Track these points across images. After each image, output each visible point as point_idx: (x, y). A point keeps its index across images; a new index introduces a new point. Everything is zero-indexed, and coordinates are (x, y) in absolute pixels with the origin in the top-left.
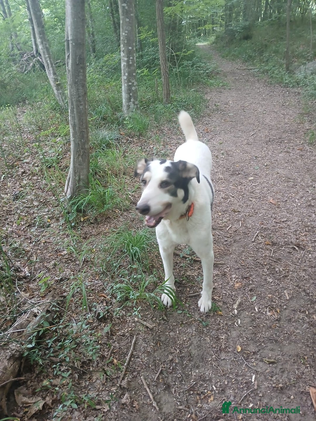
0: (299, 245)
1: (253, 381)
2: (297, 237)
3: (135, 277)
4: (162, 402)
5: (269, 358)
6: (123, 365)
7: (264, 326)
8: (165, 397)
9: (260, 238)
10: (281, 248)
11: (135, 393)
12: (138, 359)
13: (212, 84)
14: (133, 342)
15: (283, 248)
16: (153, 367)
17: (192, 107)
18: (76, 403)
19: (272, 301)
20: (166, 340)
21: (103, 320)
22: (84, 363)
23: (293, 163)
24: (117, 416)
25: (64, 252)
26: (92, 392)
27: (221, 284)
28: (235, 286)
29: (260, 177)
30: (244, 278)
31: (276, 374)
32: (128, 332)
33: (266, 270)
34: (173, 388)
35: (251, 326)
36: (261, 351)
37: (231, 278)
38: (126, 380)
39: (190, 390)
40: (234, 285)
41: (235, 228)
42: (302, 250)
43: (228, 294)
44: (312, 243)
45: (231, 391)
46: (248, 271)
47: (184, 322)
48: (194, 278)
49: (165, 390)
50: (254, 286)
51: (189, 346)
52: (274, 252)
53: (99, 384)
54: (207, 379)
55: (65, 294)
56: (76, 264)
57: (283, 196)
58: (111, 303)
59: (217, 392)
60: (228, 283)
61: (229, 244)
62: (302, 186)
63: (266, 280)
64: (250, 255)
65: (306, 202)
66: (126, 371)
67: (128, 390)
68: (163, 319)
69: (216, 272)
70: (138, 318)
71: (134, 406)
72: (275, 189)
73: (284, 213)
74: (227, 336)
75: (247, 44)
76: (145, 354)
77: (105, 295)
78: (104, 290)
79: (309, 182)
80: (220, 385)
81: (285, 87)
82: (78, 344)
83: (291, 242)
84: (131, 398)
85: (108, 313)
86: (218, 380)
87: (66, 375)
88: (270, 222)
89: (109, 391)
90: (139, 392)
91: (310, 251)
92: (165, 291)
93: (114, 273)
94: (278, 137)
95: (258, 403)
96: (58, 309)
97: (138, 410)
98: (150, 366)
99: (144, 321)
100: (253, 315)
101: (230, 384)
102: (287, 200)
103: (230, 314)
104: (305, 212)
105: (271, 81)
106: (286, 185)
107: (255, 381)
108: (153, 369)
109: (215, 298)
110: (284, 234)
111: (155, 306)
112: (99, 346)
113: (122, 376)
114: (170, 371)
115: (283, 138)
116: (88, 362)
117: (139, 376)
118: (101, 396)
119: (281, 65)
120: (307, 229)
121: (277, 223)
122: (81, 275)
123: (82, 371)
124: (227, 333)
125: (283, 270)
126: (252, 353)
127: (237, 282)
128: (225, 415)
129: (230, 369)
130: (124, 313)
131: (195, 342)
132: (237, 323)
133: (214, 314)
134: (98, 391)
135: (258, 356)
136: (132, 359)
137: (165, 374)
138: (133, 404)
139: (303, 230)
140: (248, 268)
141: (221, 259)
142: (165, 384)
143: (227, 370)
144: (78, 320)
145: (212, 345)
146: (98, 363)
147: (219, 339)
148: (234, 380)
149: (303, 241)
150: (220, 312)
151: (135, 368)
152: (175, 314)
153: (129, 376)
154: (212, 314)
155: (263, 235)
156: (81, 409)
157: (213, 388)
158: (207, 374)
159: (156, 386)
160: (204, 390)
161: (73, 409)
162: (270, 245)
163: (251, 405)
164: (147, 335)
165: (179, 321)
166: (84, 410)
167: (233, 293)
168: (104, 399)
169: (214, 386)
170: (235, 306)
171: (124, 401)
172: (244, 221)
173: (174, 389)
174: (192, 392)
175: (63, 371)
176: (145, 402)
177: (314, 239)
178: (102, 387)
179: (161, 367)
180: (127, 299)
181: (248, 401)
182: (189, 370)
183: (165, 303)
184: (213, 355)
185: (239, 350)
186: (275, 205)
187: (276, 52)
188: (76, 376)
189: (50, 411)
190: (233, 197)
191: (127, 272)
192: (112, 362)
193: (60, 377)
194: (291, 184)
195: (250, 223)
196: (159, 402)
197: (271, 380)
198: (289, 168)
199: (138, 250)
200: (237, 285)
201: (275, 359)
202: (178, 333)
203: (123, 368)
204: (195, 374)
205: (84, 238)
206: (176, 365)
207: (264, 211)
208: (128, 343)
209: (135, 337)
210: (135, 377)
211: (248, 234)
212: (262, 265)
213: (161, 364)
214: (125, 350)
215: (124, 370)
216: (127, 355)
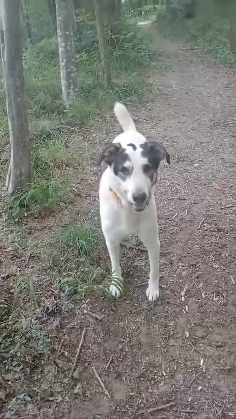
1: (201, 364)
3: (82, 269)
4: (113, 391)
5: (217, 342)
6: (74, 357)
7: (211, 311)
8: (116, 385)
9: (206, 225)
10: (226, 234)
11: (87, 383)
12: (89, 350)
13: (155, 67)
14: (83, 333)
15: (229, 234)
16: (104, 357)
17: (135, 92)
18: (30, 396)
19: (219, 286)
20: (116, 330)
21: (52, 314)
22: (35, 357)
24: (70, 405)
25: (9, 248)
26: (44, 385)
27: (168, 273)
28: (182, 273)
29: (205, 163)
30: (190, 266)
31: (223, 357)
32: (77, 325)
33: (212, 257)
34: (124, 376)
35: (198, 312)
36: (209, 336)
37: (178, 267)
38: (77, 371)
39: (141, 377)
40: (180, 273)
41: (181, 216)
43: (175, 282)
45: (180, 376)
46: (194, 258)
47: (133, 312)
48: (141, 268)
49: (116, 378)
50: (200, 273)
51: (138, 335)
52: (220, 238)
53: (51, 377)
54: (157, 365)
55: (12, 291)
56: (22, 260)
57: (228, 182)
58: (59, 298)
59: (167, 377)
60: (175, 271)
61: (176, 232)
63: (212, 266)
64: (196, 243)
66: (77, 362)
67: (80, 380)
68: (112, 310)
69: (163, 261)
70: (87, 310)
71: (86, 395)
72: (221, 175)
73: (229, 199)
74: (175, 323)
75: (190, 22)
76: (96, 345)
77: (53, 290)
78: (52, 284)
80: (170, 370)
81: (230, 67)
82: (29, 340)
84: (83, 388)
85: (57, 307)
86: (168, 366)
87: (18, 369)
88: (216, 208)
89: (61, 383)
90: (91, 382)
92: (113, 282)
93: (61, 267)
94: (222, 121)
95: (207, 385)
96: (6, 306)
97: (91, 399)
98: (101, 356)
99: (93, 312)
100: (200, 301)
101: (179, 369)
102: (232, 186)
103: (177, 301)
105: (216, 62)
106: (231, 170)
107: (203, 365)
108: (103, 359)
109: (163, 286)
110: (230, 220)
111: (103, 298)
112: (49, 340)
113: (73, 368)
114: (121, 360)
115: (228, 122)
116: (39, 356)
117: (91, 366)
118: (53, 388)
121: (222, 209)
122: (28, 271)
123: (34, 365)
124: (174, 320)
125: (229, 255)
126: (200, 338)
127: (184, 270)
128: (175, 399)
129: (179, 355)
130: (73, 306)
131: (144, 331)
132: (185, 310)
133: (162, 302)
134: (50, 383)
135: (206, 340)
136: (83, 351)
137: (116, 363)
138: (85, 394)
140: (194, 255)
141: (168, 247)
142: (116, 372)
143: (176, 356)
144: (27, 315)
145: (161, 333)
146: (49, 357)
147: (168, 326)
148: (183, 365)
150: (168, 300)
151: (86, 359)
152: (124, 305)
153: (80, 367)
154: (160, 303)
155: (209, 222)
156: (34, 401)
157: (163, 374)
158: (157, 360)
159: (108, 375)
160: (154, 376)
161: (26, 402)
162: (215, 231)
163: (200, 388)
164: (97, 326)
165: (128, 311)
166: (37, 403)
167: (181, 281)
168: (57, 390)
169: (163, 372)
170: (183, 294)
171: (76, 391)
172: (190, 208)
173: (125, 378)
174: (142, 379)
175: (15, 366)
176: (97, 391)
178: (54, 379)
179: (111, 356)
180: (76, 292)
181: (197, 384)
182: (140, 357)
183: (114, 294)
184: (162, 342)
185: (187, 336)
186: (220, 191)
187: (220, 30)
188: (28, 370)
189: (4, 405)
190: (179, 185)
191: (74, 266)
192: (63, 354)
193: (12, 372)
195: (195, 210)
196: (111, 390)
197: (219, 363)
199: (84, 243)
200: (184, 273)
201: (222, 343)
202: (127, 322)
203: (74, 360)
204: (145, 361)
205: (29, 234)
206: (126, 354)
207: (209, 198)
208: (78, 335)
209: (85, 328)
210: (86, 368)
211: (194, 221)
212: (208, 252)
213: (112, 353)
214: (76, 342)
215: (75, 362)
216: (78, 347)
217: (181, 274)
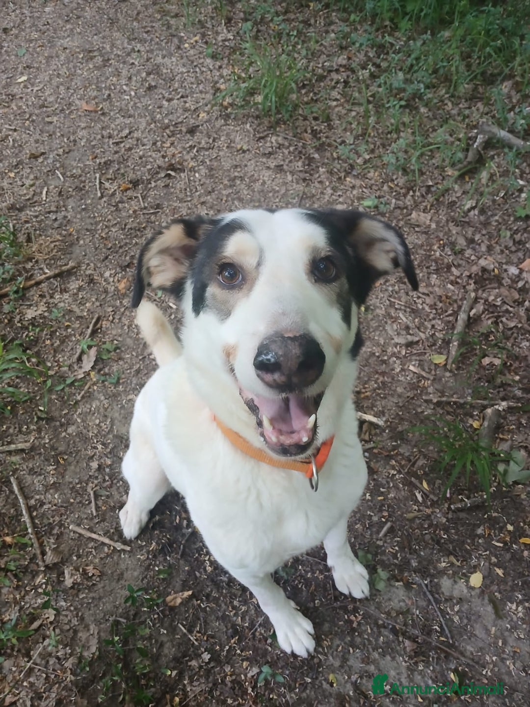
0: (172, 165)
2: (162, 153)
6: (24, 536)
9: (107, 185)
10: (149, 186)
11: (79, 556)
12: (45, 507)
14: (16, 489)
15: (153, 184)
16: (78, 500)
20: (69, 446)
23: (78, 17)
24: (75, 609)
26: (7, 614)
27: (97, 299)
28: (120, 288)
29: (38, 69)
37: (105, 281)
41: (56, 187)
42: (181, 172)
44: (188, 152)
46: (123, 252)
47: (79, 399)
48: (45, 317)
51: (112, 427)
52: (144, 198)
53: (10, 593)
57: (99, 89)
62: (119, 56)
64: (111, 224)
65: (142, 84)
66: (38, 539)
67: (63, 562)
71: (90, 575)
72: (77, 82)
73: (118, 122)
76: (51, 491)
79: (126, 45)
83: (159, 167)
84: (77, 569)
88: (106, 147)
89: (35, 588)
90: (84, 550)
91: (193, 167)
97: (102, 575)
98: (72, 500)
99: (9, 443)
100: (173, 317)
102: (109, 95)
104: (149, 102)
106: (91, 66)
108: (79, 503)
110: (141, 158)
111: (9, 408)
113: (38, 552)
114: (108, 483)
117: (65, 528)
118: (28, 605)
120: (168, 131)
121: (117, 144)
127: (119, 281)
131: (117, 415)
134: (16, 602)
136: (35, 514)
137: (104, 494)
138: (86, 574)
139: (163, 136)
140: (121, 247)
141: (68, 256)
142: (114, 508)
149: (174, 155)
151: (50, 524)
153: (48, 542)
155: (110, 177)
156: (9, 651)
162: (129, 189)
164: (31, 460)
166: (16, 649)
168: (36, 605)
171: (69, 582)
176: (102, 556)
177: (188, 145)
179: (89, 490)
186: (96, 112)
190: (15, 130)
194: (99, 60)
195: (75, 165)
198: (78, 30)
202: (79, 420)
203: (30, 539)
206: (111, 470)
207: (84, 133)
209: (12, 479)
210: (59, 536)
211: (84, 186)
212: (139, 230)
213: (87, 484)
214: (12, 511)
215: (34, 541)
216: (22, 515)
217: (119, 291)
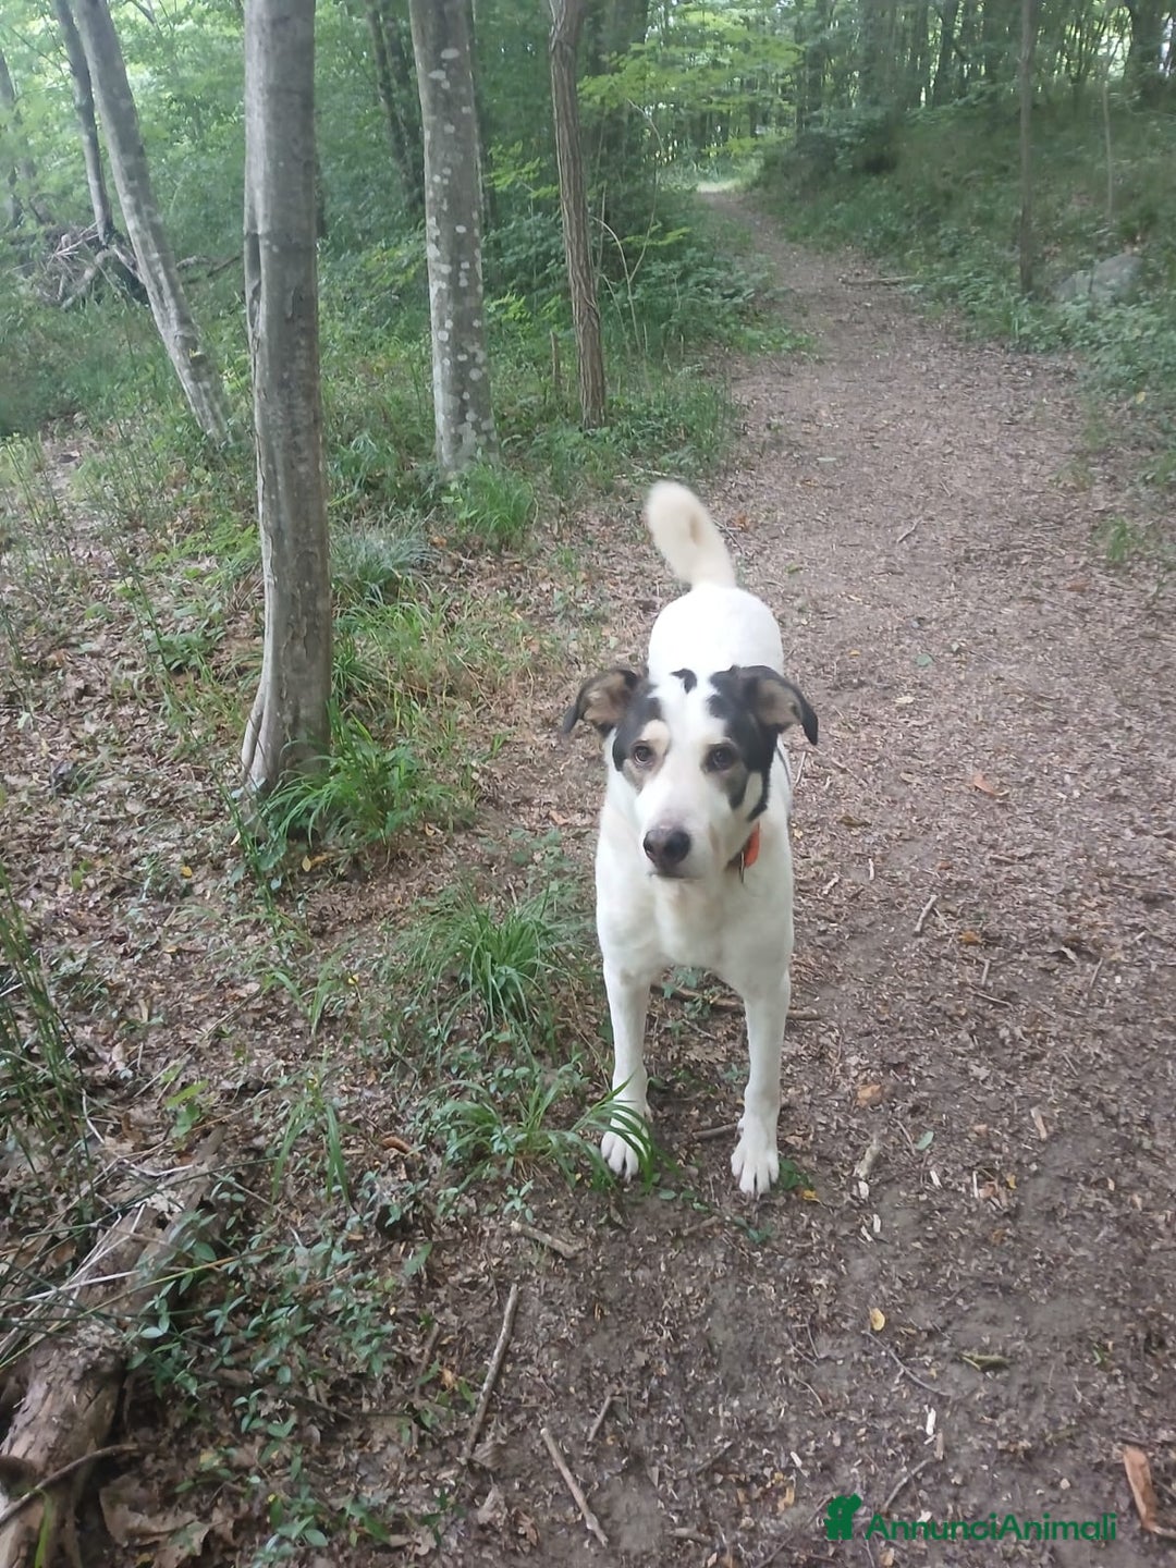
0: (1079, 941)
1: (929, 1430)
2: (1072, 913)
3: (506, 1073)
4: (616, 1516)
5: (985, 1350)
6: (475, 1389)
7: (962, 1237)
8: (629, 1499)
9: (941, 919)
10: (1015, 956)
11: (524, 1488)
12: (528, 1368)
13: (754, 345)
14: (509, 1306)
15: (1024, 956)
16: (583, 1395)
17: (687, 435)
18: (320, 1527)
19: (990, 1147)
20: (623, 1298)
21: (397, 1231)
22: (339, 1386)
23: (1053, 639)
25: (248, 986)
26: (371, 1489)
27: (810, 1091)
28: (860, 1095)
29: (935, 694)
30: (888, 1067)
31: (1008, 1406)
32: (487, 1272)
33: (964, 1036)
34: (654, 1464)
35: (918, 1239)
36: (955, 1326)
37: (842, 1070)
38: (488, 1444)
39: (714, 1471)
40: (854, 1094)
41: (854, 884)
42: (1090, 960)
43: (834, 1125)
44: (1124, 934)
45: (854, 1470)
46: (901, 1040)
47: (685, 1233)
48: (714, 1071)
49: (626, 1472)
50: (925, 1094)
51: (705, 1316)
52: (993, 970)
53: (396, 1459)
54: (772, 1428)
55: (259, 1141)
56: (294, 1031)
57: (1019, 763)
58: (425, 1172)
59: (806, 1473)
60: (834, 1087)
61: (835, 944)
62: (1087, 724)
63: (965, 1071)
64: (909, 984)
65: (1103, 785)
66: (487, 1411)
67: (499, 1477)
68: (611, 1223)
69: (792, 1048)
70: (523, 1221)
71: (521, 1531)
72: (990, 738)
73: (1022, 828)
74: (834, 1275)
75: (878, 189)
76: (553, 1350)
77: (402, 1143)
78: (399, 1122)
79: (1111, 710)
80: (817, 1450)
81: (1017, 350)
82: (316, 1320)
83: (1052, 934)
84: (509, 1505)
85: (417, 1204)
86: (809, 1433)
87: (281, 1430)
88: (976, 859)
89: (433, 1483)
90: (537, 1483)
91: (1118, 963)
92: (615, 1123)
93: (432, 1059)
94: (996, 543)
95: (950, 1507)
96: (239, 1198)
97: (537, 1547)
98: (572, 1390)
99: (545, 1230)
100: (923, 1197)
101: (851, 1445)
102: (1032, 780)
103: (842, 1198)
104: (1098, 820)
105: (968, 330)
106: (1027, 722)
107: (935, 1432)
108: (580, 1402)
109: (791, 1140)
110: (1027, 903)
111: (579, 1176)
112: (389, 1327)
113: (474, 1430)
114: (642, 1405)
115: (1015, 547)
116: (351, 1381)
117: (534, 1426)
118: (405, 1501)
119: (1004, 271)
120: (1105, 882)
121: (999, 862)
122: (314, 1073)
123: (335, 1415)
124: (833, 1267)
125: (1024, 1033)
126: (925, 1335)
127: (865, 1082)
128: (836, 1555)
129: (850, 1393)
130: (472, 1204)
131: (725, 1302)
132: (870, 1230)
133: (788, 1199)
134: (393, 1483)
135: (946, 1344)
136: (508, 1368)
137: (624, 1416)
138: (516, 1525)
139: (1091, 886)
140: (902, 1030)
141: (808, 998)
142: (625, 1452)
143: (840, 1396)
144: (309, 1233)
145: (784, 1312)
146: (389, 1386)
147: (810, 1288)
148: (863, 1430)
149: (1092, 926)
150: (808, 1193)
151: (518, 1401)
152: (653, 1204)
153: (497, 1428)
154: (781, 1201)
155: (952, 908)
156: (337, 1547)
157: (792, 1461)
158: (770, 1411)
159: (596, 1460)
160: (762, 1468)
161: (308, 1551)
162: (975, 943)
163: (925, 1516)
164: (557, 1280)
165: (668, 1228)
166: (346, 1553)
167: (854, 1122)
168: (416, 1511)
169: (794, 1455)
170: (861, 1170)
171: (484, 1514)
172: (883, 859)
173: (656, 1470)
174: (719, 1478)
175: (269, 1419)
176: (558, 1518)
177: (1130, 921)
178: (404, 1468)
179: (608, 1392)
180: (480, 1154)
181: (913, 1502)
182: (709, 1399)
183: (615, 1163)
184: (788, 1347)
185: (880, 1325)
186: (992, 796)
187: (985, 220)
188: (315, 1432)
189: (229, 1557)
190: (843, 771)
191: (475, 1057)
192: (437, 1381)
193: (259, 1440)
194: (1047, 718)
195: (905, 864)
196: (607, 1516)
197: (991, 1427)
198: (1040, 659)
199: (516, 978)
200: (866, 1093)
201: (1003, 1353)
202: (663, 1268)
203: (477, 1401)
204: (727, 1414)
205: (315, 934)
206: (660, 1385)
207: (953, 822)
208: (489, 1312)
209: (514, 1288)
210: (519, 1432)
211: (901, 904)
212: (951, 1018)
213: (610, 1381)
214: (482, 1337)
215: (480, 1408)
216: (490, 1354)
217: (855, 1097)
